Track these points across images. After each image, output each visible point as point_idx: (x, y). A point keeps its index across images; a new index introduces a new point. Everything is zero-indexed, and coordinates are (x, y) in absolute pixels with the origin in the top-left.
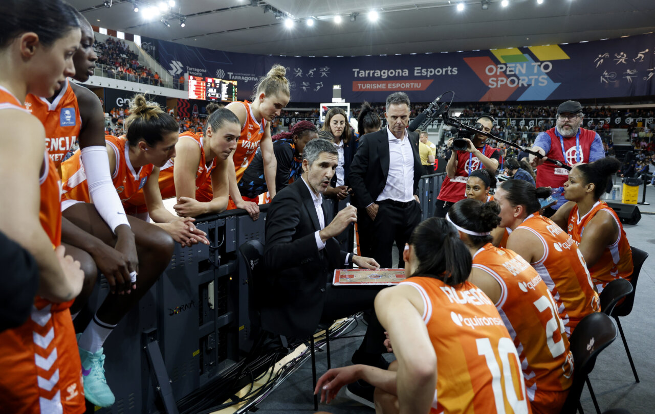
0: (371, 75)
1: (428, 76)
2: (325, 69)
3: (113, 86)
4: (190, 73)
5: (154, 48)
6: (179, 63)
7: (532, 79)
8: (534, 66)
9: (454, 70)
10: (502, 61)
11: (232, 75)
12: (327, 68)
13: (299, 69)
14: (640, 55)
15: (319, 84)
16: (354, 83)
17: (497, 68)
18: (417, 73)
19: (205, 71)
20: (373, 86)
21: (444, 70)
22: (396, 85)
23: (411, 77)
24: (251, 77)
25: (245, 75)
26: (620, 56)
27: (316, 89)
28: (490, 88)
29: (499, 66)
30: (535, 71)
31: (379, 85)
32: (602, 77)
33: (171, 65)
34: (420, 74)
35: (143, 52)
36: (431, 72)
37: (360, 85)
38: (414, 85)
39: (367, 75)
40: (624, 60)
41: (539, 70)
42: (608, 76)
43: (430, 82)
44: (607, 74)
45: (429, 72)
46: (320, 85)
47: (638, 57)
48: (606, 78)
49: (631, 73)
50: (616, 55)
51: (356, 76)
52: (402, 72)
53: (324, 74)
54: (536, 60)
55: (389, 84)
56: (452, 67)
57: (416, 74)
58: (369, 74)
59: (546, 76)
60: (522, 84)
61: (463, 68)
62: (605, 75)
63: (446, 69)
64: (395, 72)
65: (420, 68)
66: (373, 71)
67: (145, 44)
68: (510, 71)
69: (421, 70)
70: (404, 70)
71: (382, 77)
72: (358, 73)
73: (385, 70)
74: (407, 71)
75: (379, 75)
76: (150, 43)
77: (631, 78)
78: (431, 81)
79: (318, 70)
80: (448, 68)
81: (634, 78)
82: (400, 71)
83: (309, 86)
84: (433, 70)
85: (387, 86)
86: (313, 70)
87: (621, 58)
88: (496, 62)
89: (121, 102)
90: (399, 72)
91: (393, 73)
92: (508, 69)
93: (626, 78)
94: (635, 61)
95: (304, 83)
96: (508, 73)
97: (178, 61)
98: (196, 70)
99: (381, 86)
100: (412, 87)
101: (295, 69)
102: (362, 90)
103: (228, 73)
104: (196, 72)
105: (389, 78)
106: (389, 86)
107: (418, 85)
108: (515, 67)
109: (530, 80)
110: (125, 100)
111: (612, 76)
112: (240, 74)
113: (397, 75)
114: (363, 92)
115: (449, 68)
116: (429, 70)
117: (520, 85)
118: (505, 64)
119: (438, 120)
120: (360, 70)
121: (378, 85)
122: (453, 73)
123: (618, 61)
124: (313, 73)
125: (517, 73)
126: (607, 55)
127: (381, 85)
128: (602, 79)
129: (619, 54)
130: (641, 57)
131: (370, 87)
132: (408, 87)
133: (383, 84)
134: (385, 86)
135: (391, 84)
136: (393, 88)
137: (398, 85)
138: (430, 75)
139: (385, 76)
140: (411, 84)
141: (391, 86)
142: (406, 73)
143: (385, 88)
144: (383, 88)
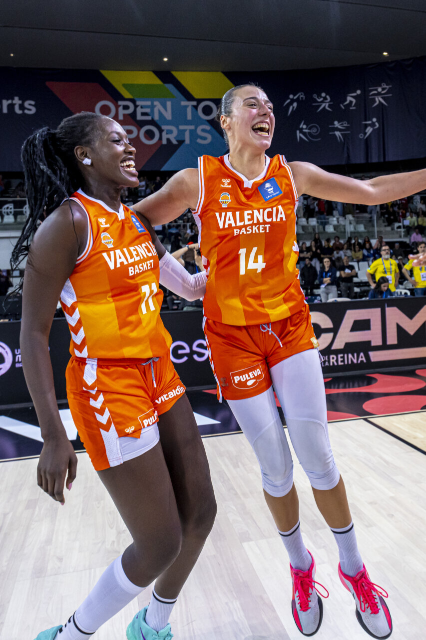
7: (185, 130)
8: (186, 107)
9: (26, 104)
10: (127, 95)
14: (349, 99)
17: (117, 107)
21: (6, 103)
26: (321, 99)
29: (120, 103)
30: (189, 117)
32: (298, 132)
40: (327, 104)
41: (195, 115)
42: (307, 131)
44: (305, 127)
47: (347, 102)
48: (304, 134)
49: (340, 127)
50: (315, 96)
54: (188, 96)
56: (23, 99)
59: (208, 127)
60: (168, 140)
61: (49, 103)
62: (302, 129)
63: (10, 102)
68: (143, 114)
77: (342, 134)
80: (13, 99)
81: (345, 134)
87: (322, 102)
88: (116, 96)
92: (139, 111)
93: (335, 135)
94: (343, 108)
96: (139, 117)
108: (152, 107)
109: (181, 133)
111: (314, 130)
115: (17, 101)
117: (164, 142)
118: (133, 101)
122: (26, 112)
123: (320, 106)
125: (156, 118)
126: (301, 95)
128: (299, 134)
129: (319, 96)
130: (351, 102)
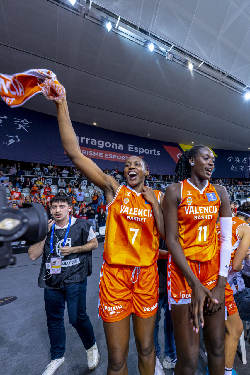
0: (87, 142)
1: (140, 153)
2: (23, 121)
9: (158, 152)
12: (27, 121)
14: (244, 160)
15: (13, 137)
18: (131, 149)
20: (89, 153)
21: (151, 151)
22: (112, 156)
23: (126, 152)
27: (8, 143)
31: (96, 153)
34: (132, 151)
36: (141, 150)
40: (239, 161)
42: (234, 168)
44: (233, 166)
45: (140, 150)
46: (15, 139)
47: (244, 161)
48: (233, 168)
49: (242, 167)
50: (235, 158)
52: (118, 146)
53: (20, 126)
55: (106, 154)
56: (156, 150)
57: (129, 150)
61: (163, 151)
63: (152, 150)
64: (112, 145)
65: (133, 146)
66: (89, 139)
69: (134, 147)
70: (119, 145)
71: (99, 146)
73: (102, 141)
75: (95, 144)
79: (11, 120)
80: (153, 150)
81: (244, 169)
82: (116, 144)
85: (104, 155)
87: (237, 160)
90: (115, 146)
91: (109, 145)
93: (241, 169)
105: (105, 149)
106: (106, 156)
111: (236, 168)
113: (113, 147)
115: (154, 150)
116: (140, 149)
121: (94, 153)
122: (157, 154)
123: (237, 161)
124: (1, 121)
126: (232, 157)
127: (98, 153)
128: (232, 169)
129: (236, 158)
130: (245, 161)
131: (86, 153)
132: (123, 159)
133: (100, 153)
134: (102, 155)
135: (108, 154)
136: (110, 157)
137: (114, 156)
138: (141, 153)
139: (101, 146)
140: (126, 157)
141: (108, 156)
142: (121, 147)
143: (102, 157)
144: (100, 156)
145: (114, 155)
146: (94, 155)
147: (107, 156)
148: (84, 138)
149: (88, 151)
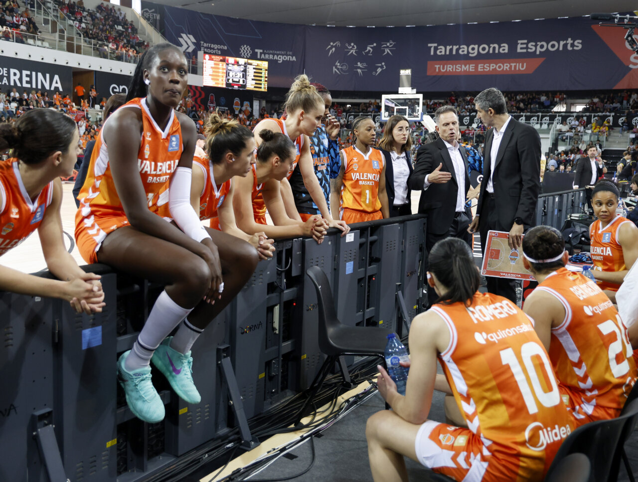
0: (454, 53)
1: (538, 53)
2: (388, 44)
3: (106, 69)
4: (206, 50)
5: (158, 17)
6: (191, 37)
9: (576, 43)
11: (261, 53)
12: (392, 42)
13: (352, 44)
15: (380, 65)
16: (429, 63)
18: (521, 48)
19: (226, 48)
20: (456, 69)
21: (562, 43)
22: (489, 67)
23: (513, 55)
24: (287, 55)
25: (278, 52)
27: (376, 72)
28: (631, 69)
31: (465, 66)
33: (180, 39)
34: (525, 51)
35: (143, 22)
36: (542, 47)
37: (437, 66)
38: (515, 66)
39: (448, 53)
43: (540, 61)
45: (538, 47)
46: (382, 67)
51: (432, 53)
52: (500, 47)
53: (387, 51)
55: (480, 65)
56: (574, 39)
57: (519, 50)
58: (451, 50)
61: (591, 40)
63: (565, 42)
64: (489, 47)
65: (525, 41)
66: (458, 47)
67: (147, 11)
69: (527, 44)
70: (502, 45)
71: (470, 55)
72: (436, 49)
73: (475, 45)
74: (506, 45)
75: (466, 52)
76: (153, 10)
78: (542, 60)
79: (379, 45)
80: (567, 40)
82: (496, 46)
83: (366, 68)
84: (544, 44)
85: (476, 67)
86: (372, 46)
89: (115, 90)
90: (494, 48)
91: (485, 48)
95: (359, 63)
97: (189, 34)
98: (213, 46)
99: (469, 68)
100: (513, 69)
101: (347, 45)
102: (440, 74)
103: (256, 50)
104: (213, 49)
105: (480, 57)
106: (479, 67)
107: (522, 67)
110: (121, 87)
112: (271, 52)
113: (491, 51)
114: (441, 76)
115: (570, 41)
116: (539, 44)
119: (549, 116)
120: (438, 45)
121: (463, 66)
122: (575, 48)
124: (372, 50)
127: (468, 66)
131: (452, 69)
132: (506, 69)
133: (471, 65)
134: (473, 68)
135: (483, 65)
136: (485, 70)
137: (493, 66)
138: (540, 51)
139: (474, 53)
140: (511, 64)
141: (482, 67)
142: (505, 48)
143: (474, 70)
144: (471, 70)
145: (491, 65)
146: (463, 70)
147: (481, 69)
148: (451, 47)
149: (454, 66)
